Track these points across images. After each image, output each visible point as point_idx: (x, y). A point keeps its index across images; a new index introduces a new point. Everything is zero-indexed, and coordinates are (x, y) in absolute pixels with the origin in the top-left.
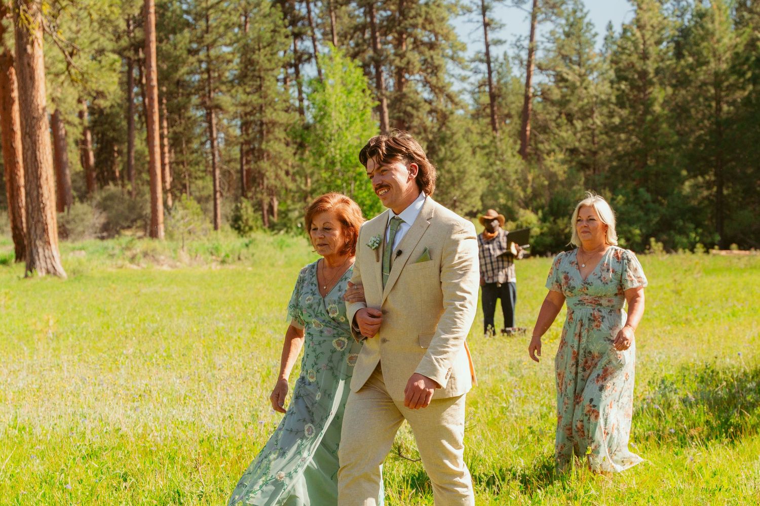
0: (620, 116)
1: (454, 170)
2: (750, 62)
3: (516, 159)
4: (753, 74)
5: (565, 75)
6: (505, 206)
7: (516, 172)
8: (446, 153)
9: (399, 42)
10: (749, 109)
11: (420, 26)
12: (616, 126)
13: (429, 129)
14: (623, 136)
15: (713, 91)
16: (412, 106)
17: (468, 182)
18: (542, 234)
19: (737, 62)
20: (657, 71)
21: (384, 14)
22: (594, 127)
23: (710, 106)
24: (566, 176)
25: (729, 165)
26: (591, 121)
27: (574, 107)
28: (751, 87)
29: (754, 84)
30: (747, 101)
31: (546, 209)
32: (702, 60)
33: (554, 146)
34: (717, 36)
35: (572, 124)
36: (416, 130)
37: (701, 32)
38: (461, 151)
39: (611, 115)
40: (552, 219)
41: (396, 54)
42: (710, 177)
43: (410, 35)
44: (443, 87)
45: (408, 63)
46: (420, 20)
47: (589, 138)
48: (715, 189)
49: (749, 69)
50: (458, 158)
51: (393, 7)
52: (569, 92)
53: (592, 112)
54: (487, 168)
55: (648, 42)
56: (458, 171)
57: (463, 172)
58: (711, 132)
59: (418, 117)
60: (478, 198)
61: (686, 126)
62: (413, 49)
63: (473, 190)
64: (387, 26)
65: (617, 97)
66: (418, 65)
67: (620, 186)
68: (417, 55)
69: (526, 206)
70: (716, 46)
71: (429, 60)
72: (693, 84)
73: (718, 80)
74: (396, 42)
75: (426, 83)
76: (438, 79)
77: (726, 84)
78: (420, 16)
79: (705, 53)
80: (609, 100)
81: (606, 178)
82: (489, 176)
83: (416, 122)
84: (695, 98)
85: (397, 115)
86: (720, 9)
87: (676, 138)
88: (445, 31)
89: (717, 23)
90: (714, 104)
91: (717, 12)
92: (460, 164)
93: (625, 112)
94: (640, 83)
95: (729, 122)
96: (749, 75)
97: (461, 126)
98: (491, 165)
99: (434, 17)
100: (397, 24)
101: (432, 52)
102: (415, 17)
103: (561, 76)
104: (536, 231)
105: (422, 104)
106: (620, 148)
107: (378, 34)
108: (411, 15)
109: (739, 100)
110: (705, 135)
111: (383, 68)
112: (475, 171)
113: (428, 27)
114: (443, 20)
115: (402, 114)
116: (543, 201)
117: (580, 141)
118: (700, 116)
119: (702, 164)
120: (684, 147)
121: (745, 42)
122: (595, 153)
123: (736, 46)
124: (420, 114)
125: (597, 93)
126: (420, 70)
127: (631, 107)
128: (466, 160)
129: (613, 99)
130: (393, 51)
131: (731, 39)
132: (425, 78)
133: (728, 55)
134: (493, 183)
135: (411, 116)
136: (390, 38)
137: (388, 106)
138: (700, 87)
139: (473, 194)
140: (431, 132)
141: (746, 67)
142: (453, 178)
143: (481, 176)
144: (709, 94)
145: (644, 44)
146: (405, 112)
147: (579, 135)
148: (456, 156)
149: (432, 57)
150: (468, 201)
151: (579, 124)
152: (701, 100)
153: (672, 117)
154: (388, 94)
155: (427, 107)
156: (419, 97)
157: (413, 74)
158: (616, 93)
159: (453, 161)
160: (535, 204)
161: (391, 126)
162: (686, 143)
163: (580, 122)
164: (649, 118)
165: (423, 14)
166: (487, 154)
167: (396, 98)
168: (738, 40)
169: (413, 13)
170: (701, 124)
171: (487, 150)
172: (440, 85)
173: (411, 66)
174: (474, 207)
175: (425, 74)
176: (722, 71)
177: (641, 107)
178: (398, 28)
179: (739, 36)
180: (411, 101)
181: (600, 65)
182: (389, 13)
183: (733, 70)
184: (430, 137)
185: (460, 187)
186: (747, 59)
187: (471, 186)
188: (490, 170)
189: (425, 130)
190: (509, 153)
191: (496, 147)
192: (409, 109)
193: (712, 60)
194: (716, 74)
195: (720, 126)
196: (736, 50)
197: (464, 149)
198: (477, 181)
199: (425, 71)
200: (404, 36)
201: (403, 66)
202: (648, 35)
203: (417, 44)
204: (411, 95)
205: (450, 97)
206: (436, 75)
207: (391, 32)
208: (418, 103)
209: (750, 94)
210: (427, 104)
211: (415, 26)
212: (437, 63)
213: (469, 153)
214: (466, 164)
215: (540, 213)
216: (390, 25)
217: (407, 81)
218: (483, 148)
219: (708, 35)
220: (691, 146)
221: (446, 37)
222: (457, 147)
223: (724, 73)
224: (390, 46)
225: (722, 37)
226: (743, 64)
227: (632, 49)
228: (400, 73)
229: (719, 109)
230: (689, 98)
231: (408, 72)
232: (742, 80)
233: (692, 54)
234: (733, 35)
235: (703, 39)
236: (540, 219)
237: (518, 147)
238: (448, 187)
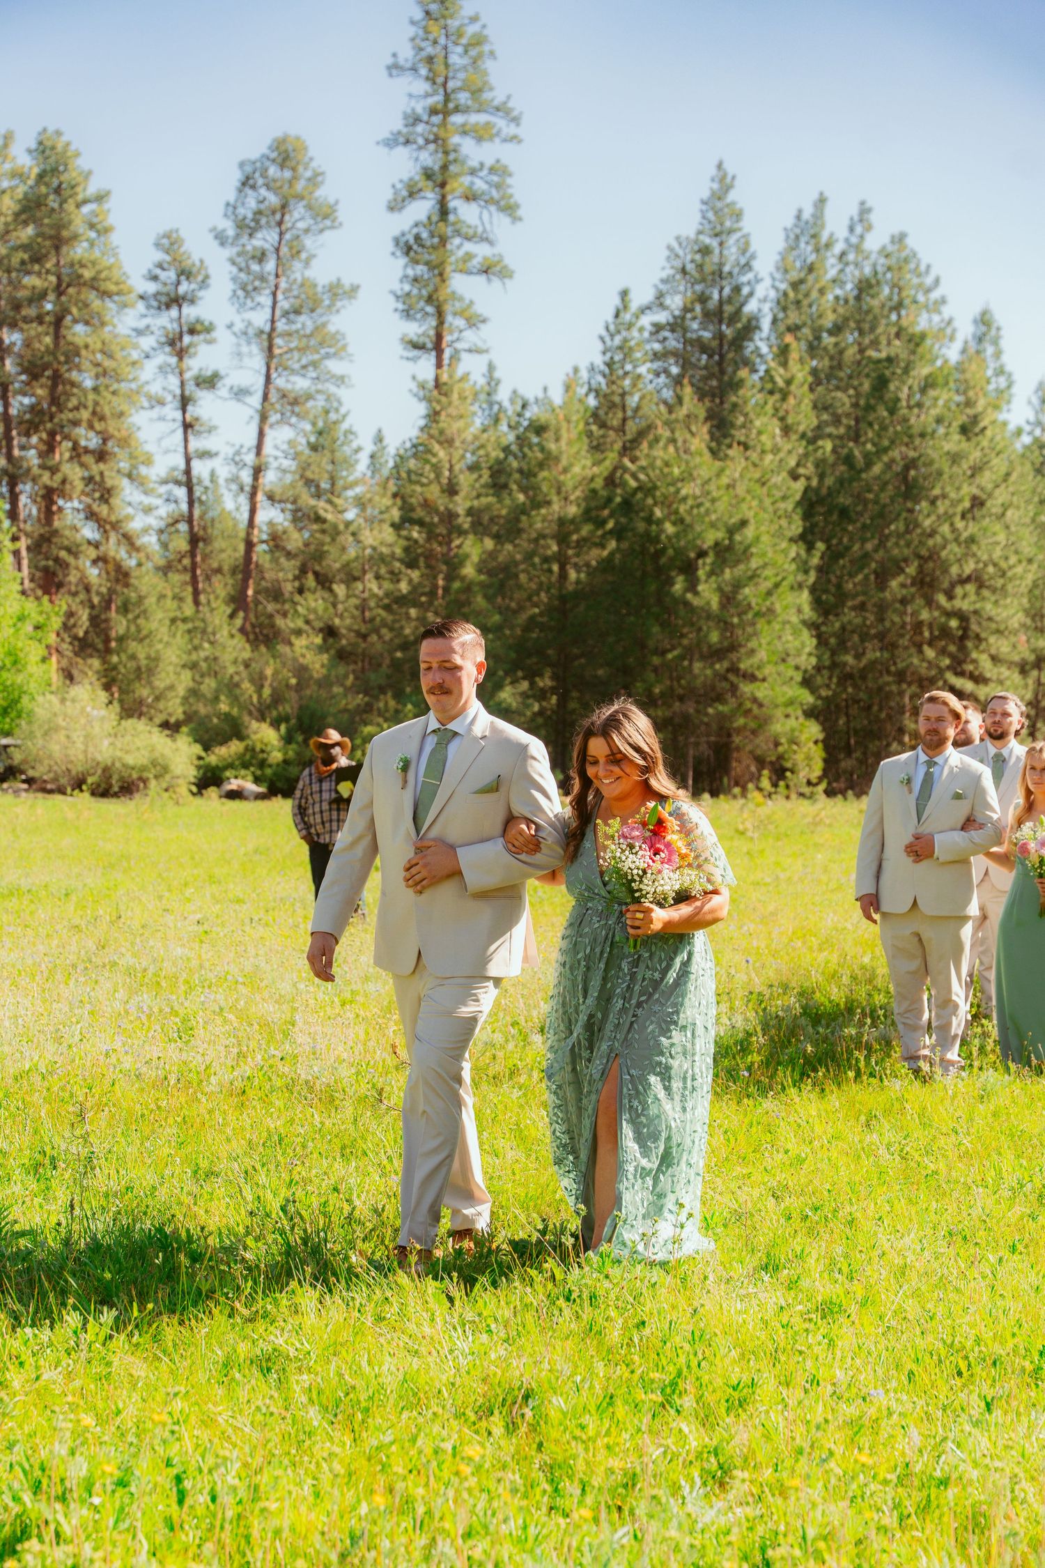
0: (410, 581)
1: (141, 655)
2: (613, 505)
3: (235, 641)
4: (616, 523)
5: (322, 513)
6: (227, 715)
7: (235, 662)
8: (128, 628)
9: (50, 447)
10: (610, 579)
11: (84, 424)
12: (404, 597)
13: (94, 589)
14: (413, 612)
15: (555, 548)
16: (69, 550)
17: (163, 675)
18: (285, 762)
19: (593, 504)
20: (470, 512)
21: (26, 401)
22: (366, 595)
23: (550, 571)
24: (324, 671)
25: (576, 663)
26: (359, 586)
27: (334, 562)
28: (613, 544)
29: (619, 540)
30: (607, 565)
31: (293, 721)
32: (540, 498)
33: (300, 623)
34: (564, 462)
35: (331, 590)
36: (73, 589)
37: (540, 455)
38: (153, 625)
39: (395, 577)
40: (300, 738)
41: (43, 467)
42: (545, 682)
43: (67, 437)
44: (118, 522)
45: (64, 481)
46: (85, 415)
47: (356, 613)
48: (554, 699)
49: (611, 515)
50: (147, 637)
51: (40, 392)
52: (328, 539)
53: (364, 572)
54: (190, 653)
55: (457, 468)
56: (148, 657)
57: (155, 660)
58: (549, 610)
59: (77, 568)
60: (178, 701)
61: (511, 599)
62: (71, 458)
63: (171, 687)
64: (30, 422)
65: (406, 550)
66: (79, 485)
67: (408, 690)
68: (78, 469)
69: (262, 718)
70: (562, 478)
71: (98, 478)
72: (525, 536)
73: (563, 529)
74: (44, 448)
75: (91, 515)
76: (111, 509)
77: (575, 537)
78: (85, 407)
79: (545, 489)
80: (393, 554)
81: (388, 677)
82: (193, 666)
83: (73, 578)
84: (529, 556)
85: (43, 563)
86: (569, 422)
87: (497, 618)
88: (124, 433)
89: (563, 443)
90: (555, 568)
91: (564, 425)
92: (150, 646)
93: (415, 575)
94: (442, 530)
95: (579, 595)
96: (610, 525)
97: (154, 587)
98: (196, 648)
99: (107, 411)
100: (47, 418)
101: (102, 466)
102: (77, 408)
103: (316, 513)
104: (276, 756)
105: (84, 548)
106: (407, 631)
107: (14, 433)
108: (70, 405)
109: (594, 563)
110: (541, 614)
111: (20, 487)
112: (174, 659)
113: (98, 426)
114: (121, 414)
115: (51, 563)
116: (285, 708)
117: (341, 617)
118: (534, 586)
119: (534, 660)
120: (508, 632)
121: (606, 474)
122: (364, 637)
123: (592, 479)
124: (80, 562)
125: (375, 544)
126: (83, 493)
127: (428, 566)
128: (161, 641)
129: (398, 551)
130: (36, 461)
131: (584, 468)
132: (89, 506)
133: (578, 493)
134: (197, 678)
135: (68, 565)
136: (34, 440)
137: (28, 549)
138: (536, 540)
139: (170, 694)
140: (98, 593)
141: (606, 512)
142: (139, 669)
143: (184, 666)
144: (549, 553)
145: (451, 470)
146: (57, 560)
147: (340, 607)
148: (144, 632)
149: (102, 474)
150: (161, 705)
151: (340, 590)
152: (537, 560)
153: (489, 586)
154: (28, 527)
155: (93, 553)
156: (78, 536)
157: (71, 499)
158: (403, 543)
159: (141, 640)
160: (275, 713)
161: (32, 580)
162: (512, 628)
163: (343, 587)
164: (456, 585)
165: (90, 404)
166: (189, 631)
167: (41, 536)
168: (595, 469)
169: (73, 402)
170: (535, 599)
171: (190, 625)
172: (113, 518)
173: (68, 487)
174: (170, 715)
175: (88, 500)
176: (570, 516)
177: (444, 568)
178: (49, 425)
179: (597, 463)
180: (66, 543)
181: (377, 498)
182: (33, 400)
183: (589, 515)
184: (96, 600)
185: (150, 683)
186: (609, 500)
187: (168, 682)
188: (194, 657)
189: (87, 589)
190: (225, 633)
191: (203, 620)
192: (63, 554)
193: (555, 498)
194: (562, 522)
195: (564, 603)
196: (593, 485)
197: (157, 620)
198: (178, 674)
199: (87, 495)
200: (58, 438)
201: (55, 485)
202: (457, 455)
203: (78, 452)
204: (67, 533)
205: (128, 539)
206: (107, 502)
207: (37, 430)
208: (78, 546)
209: (612, 554)
210: (91, 549)
211: (76, 423)
212: (109, 483)
213: (164, 630)
214: (160, 646)
215: (283, 728)
216: (34, 421)
217: (60, 509)
218: (184, 620)
219: (548, 460)
220: (518, 631)
221: (124, 442)
222: (147, 619)
223: (573, 521)
224: (33, 452)
225: (571, 465)
226: (604, 507)
227: (432, 476)
228: (49, 497)
229: (563, 575)
230: (518, 557)
231: (63, 494)
232: (600, 533)
233: (523, 489)
234: (589, 463)
235: (541, 465)
236: (282, 738)
237: (238, 622)
238: (130, 682)
